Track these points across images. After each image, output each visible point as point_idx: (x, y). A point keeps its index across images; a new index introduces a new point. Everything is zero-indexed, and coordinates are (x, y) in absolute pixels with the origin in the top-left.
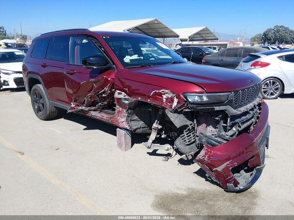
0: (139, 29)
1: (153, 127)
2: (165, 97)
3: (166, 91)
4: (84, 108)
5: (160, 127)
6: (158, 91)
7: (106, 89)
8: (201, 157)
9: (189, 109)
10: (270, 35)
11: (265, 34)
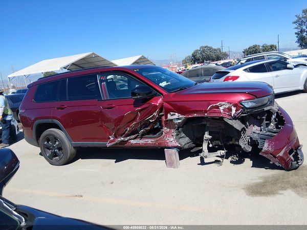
0: (76, 65)
1: (205, 138)
2: (221, 108)
3: (224, 103)
4: (122, 139)
5: (210, 137)
6: (214, 105)
7: (155, 114)
8: (266, 149)
9: (245, 113)
10: (198, 56)
11: (193, 56)
